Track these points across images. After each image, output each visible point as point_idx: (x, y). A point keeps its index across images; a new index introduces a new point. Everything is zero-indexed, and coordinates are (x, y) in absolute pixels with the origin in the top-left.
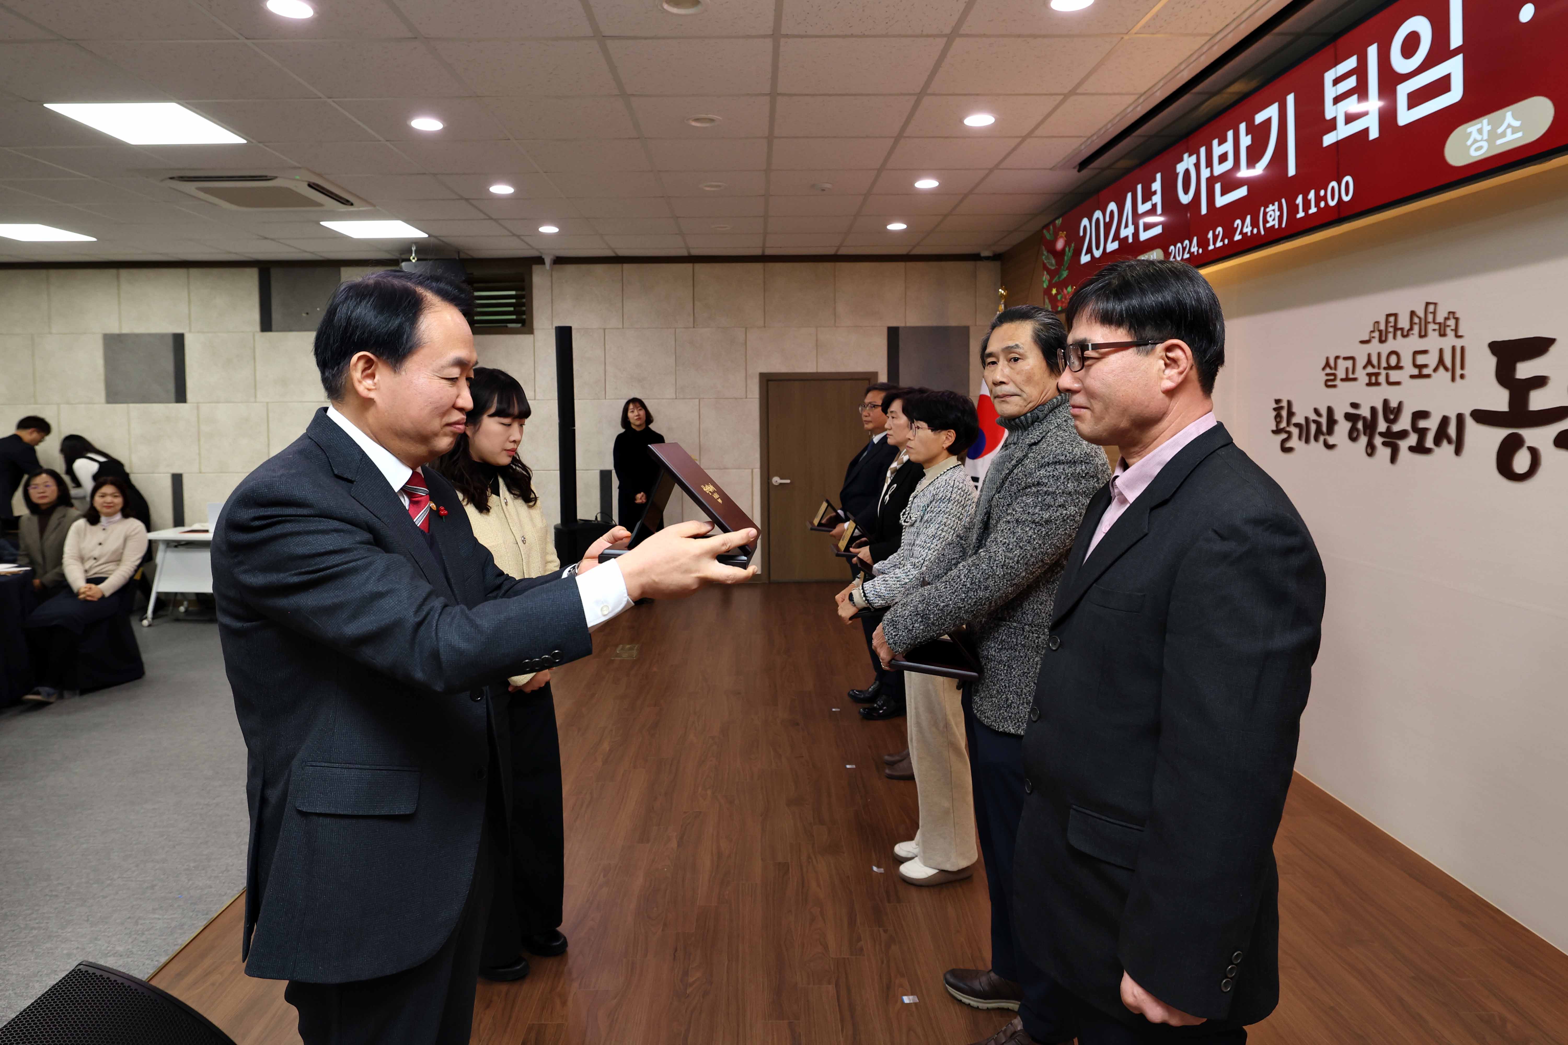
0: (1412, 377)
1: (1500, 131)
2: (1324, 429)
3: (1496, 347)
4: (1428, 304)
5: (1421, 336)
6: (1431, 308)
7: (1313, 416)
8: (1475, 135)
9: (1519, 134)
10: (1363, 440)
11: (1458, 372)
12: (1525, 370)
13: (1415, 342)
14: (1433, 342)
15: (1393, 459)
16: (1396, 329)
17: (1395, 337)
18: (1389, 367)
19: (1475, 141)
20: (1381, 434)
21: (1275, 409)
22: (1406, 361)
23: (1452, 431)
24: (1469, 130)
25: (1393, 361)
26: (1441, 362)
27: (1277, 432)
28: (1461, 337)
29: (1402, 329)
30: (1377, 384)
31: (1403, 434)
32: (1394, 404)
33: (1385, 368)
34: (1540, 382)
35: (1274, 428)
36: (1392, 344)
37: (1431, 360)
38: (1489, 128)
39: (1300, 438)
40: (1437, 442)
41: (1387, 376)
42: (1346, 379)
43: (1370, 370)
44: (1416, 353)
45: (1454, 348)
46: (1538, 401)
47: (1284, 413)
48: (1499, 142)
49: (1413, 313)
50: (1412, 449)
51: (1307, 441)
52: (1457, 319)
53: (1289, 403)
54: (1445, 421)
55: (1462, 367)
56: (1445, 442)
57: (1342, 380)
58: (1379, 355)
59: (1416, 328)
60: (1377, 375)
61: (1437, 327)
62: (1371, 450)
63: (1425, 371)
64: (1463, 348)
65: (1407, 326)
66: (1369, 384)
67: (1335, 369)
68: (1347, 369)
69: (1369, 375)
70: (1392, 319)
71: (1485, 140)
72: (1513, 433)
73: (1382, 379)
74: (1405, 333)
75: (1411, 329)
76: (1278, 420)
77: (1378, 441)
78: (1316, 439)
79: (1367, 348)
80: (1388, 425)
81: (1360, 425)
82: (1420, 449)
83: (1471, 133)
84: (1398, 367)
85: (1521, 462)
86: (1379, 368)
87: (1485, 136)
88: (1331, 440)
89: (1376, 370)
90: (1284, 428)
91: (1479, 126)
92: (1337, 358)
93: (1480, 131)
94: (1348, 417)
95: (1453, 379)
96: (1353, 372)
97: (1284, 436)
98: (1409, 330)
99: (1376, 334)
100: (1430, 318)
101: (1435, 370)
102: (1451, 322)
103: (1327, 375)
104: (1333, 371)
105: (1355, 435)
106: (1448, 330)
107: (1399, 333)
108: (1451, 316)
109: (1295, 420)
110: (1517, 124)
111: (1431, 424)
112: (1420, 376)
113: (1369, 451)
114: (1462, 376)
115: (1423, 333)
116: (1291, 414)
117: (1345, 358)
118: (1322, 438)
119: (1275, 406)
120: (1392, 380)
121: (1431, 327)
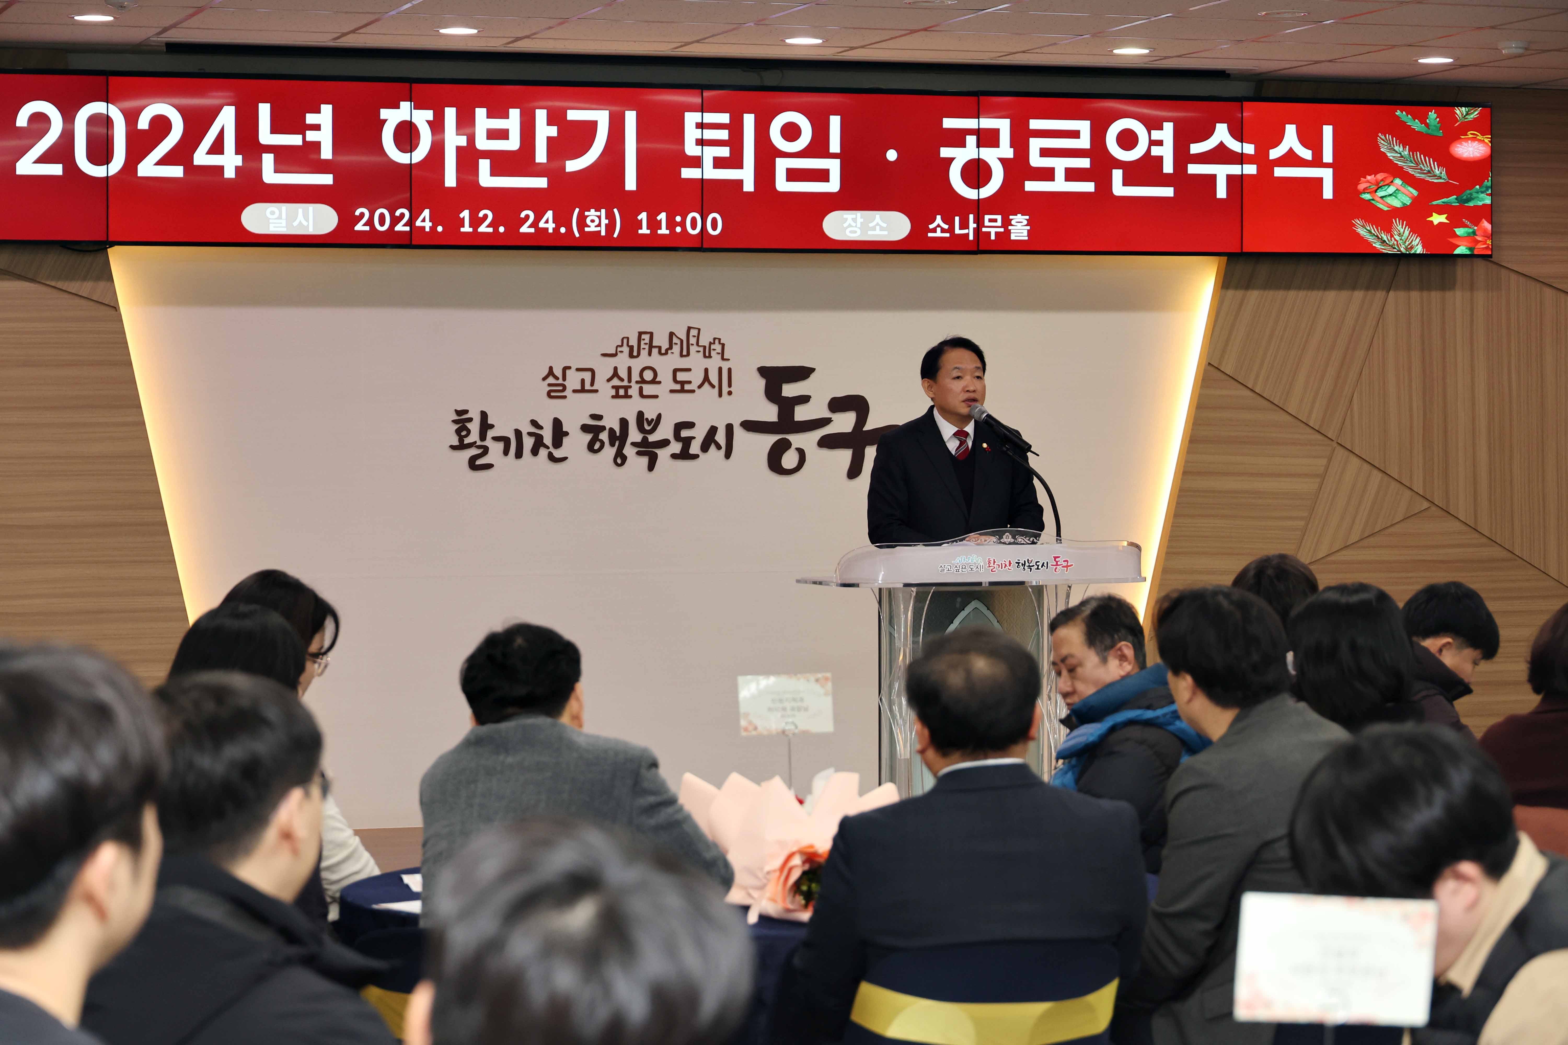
0: (672, 391)
1: (871, 225)
2: (548, 440)
3: (763, 371)
4: (689, 328)
5: (682, 355)
6: (693, 332)
7: (525, 428)
8: (850, 221)
9: (886, 233)
10: (609, 452)
11: (725, 389)
12: (789, 390)
13: (674, 360)
14: (696, 362)
15: (651, 467)
16: (651, 347)
17: (650, 354)
18: (643, 381)
19: (850, 226)
20: (634, 444)
21: (455, 422)
22: (665, 376)
23: (721, 437)
24: (845, 216)
25: (648, 375)
26: (706, 379)
27: (461, 446)
28: (728, 360)
29: (660, 348)
30: (627, 396)
31: (665, 443)
32: (650, 415)
33: (637, 382)
34: (804, 399)
35: (456, 442)
36: (644, 360)
37: (696, 377)
38: (862, 220)
39: (506, 452)
40: (705, 448)
41: (641, 389)
42: (583, 390)
43: (616, 382)
44: (675, 371)
45: (720, 369)
46: (801, 413)
47: (474, 427)
48: (870, 233)
49: (672, 335)
50: (674, 456)
51: (519, 455)
52: (723, 345)
53: (484, 415)
54: (713, 430)
55: (730, 385)
56: (713, 447)
57: (575, 391)
58: (630, 369)
59: (676, 349)
60: (626, 388)
61: (701, 349)
62: (620, 459)
63: (687, 387)
64: (730, 370)
65: (665, 346)
66: (617, 396)
67: (564, 379)
68: (583, 381)
69: (617, 388)
70: (646, 337)
71: (859, 228)
72: (782, 438)
73: (634, 391)
74: (663, 351)
75: (671, 348)
76: (464, 433)
77: (629, 451)
78: (535, 452)
79: (612, 362)
80: (643, 435)
81: (604, 436)
82: (685, 455)
83: (846, 219)
84: (654, 381)
85: (789, 460)
86: (630, 381)
87: (859, 225)
88: (557, 454)
89: (625, 383)
90: (475, 442)
91: (854, 216)
92: (566, 369)
93: (855, 220)
94: (585, 428)
95: (720, 395)
96: (592, 384)
97: (474, 451)
98: (667, 350)
99: (626, 349)
100: (693, 340)
101: (700, 387)
102: (718, 348)
103: (550, 385)
104: (560, 381)
105: (597, 446)
106: (713, 353)
107: (655, 351)
108: (717, 341)
109: (491, 434)
110: (884, 225)
111: (699, 434)
112: (682, 391)
113: (619, 461)
114: (730, 393)
115: (685, 353)
116: (485, 427)
117: (578, 370)
118: (543, 452)
119: (457, 418)
120: (645, 393)
121: (693, 349)
